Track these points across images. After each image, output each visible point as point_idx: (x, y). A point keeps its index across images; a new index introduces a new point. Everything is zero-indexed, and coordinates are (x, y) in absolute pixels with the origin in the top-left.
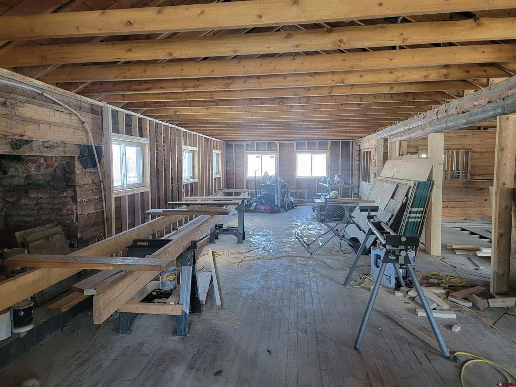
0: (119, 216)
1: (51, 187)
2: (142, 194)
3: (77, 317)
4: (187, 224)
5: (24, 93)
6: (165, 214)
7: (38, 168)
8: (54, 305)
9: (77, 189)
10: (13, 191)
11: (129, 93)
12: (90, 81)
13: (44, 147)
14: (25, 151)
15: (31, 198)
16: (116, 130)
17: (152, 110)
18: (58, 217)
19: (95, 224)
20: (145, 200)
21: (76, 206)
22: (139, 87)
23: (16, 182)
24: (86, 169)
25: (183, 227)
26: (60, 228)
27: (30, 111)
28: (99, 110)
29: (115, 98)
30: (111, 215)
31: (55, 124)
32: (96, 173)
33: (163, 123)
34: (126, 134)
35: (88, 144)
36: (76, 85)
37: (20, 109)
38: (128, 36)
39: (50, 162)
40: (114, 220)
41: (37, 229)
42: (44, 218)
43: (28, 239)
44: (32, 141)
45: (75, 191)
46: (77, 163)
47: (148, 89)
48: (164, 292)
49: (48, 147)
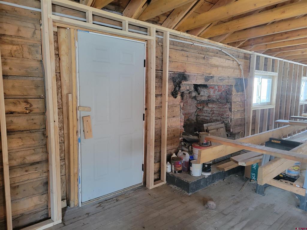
0: (254, 122)
1: (219, 102)
2: (270, 109)
3: (230, 176)
4: (299, 133)
5: (213, 51)
6: (291, 124)
7: (214, 92)
8: (221, 166)
9: (232, 104)
10: (201, 103)
11: (272, 43)
12: (247, 39)
13: (219, 80)
14: (210, 83)
15: (209, 107)
16: (257, 68)
17: (284, 53)
18: (221, 119)
19: (240, 125)
20: (271, 113)
21: (231, 113)
22: (281, 37)
23: (203, 99)
24: (238, 92)
25: (296, 135)
26: (223, 125)
27: (215, 61)
28: (249, 57)
29: (260, 48)
30: (250, 121)
31: (225, 67)
32: (243, 95)
33: (289, 62)
34: (264, 71)
35: (240, 78)
36: (238, 43)
37: (211, 60)
38: (277, 5)
39: (220, 88)
40: (251, 124)
41: (213, 124)
42: (214, 118)
43: (209, 128)
44: (214, 77)
45: (231, 105)
46: (234, 89)
47: (287, 38)
48: (289, 176)
49: (221, 80)
